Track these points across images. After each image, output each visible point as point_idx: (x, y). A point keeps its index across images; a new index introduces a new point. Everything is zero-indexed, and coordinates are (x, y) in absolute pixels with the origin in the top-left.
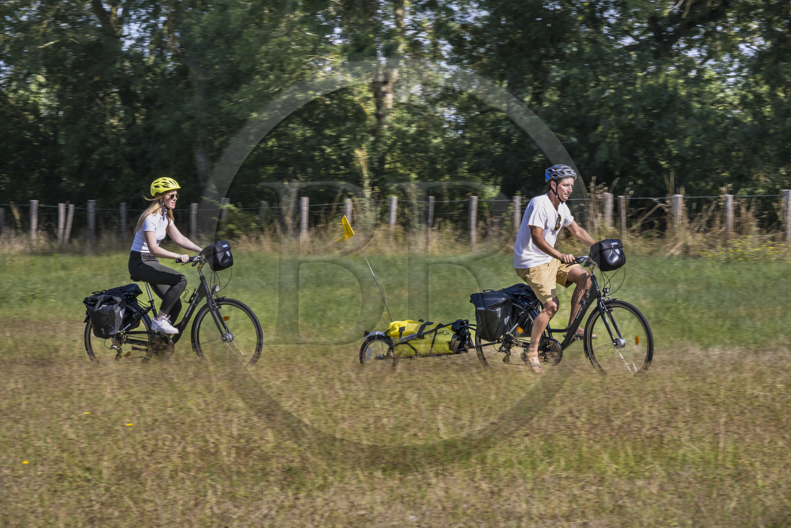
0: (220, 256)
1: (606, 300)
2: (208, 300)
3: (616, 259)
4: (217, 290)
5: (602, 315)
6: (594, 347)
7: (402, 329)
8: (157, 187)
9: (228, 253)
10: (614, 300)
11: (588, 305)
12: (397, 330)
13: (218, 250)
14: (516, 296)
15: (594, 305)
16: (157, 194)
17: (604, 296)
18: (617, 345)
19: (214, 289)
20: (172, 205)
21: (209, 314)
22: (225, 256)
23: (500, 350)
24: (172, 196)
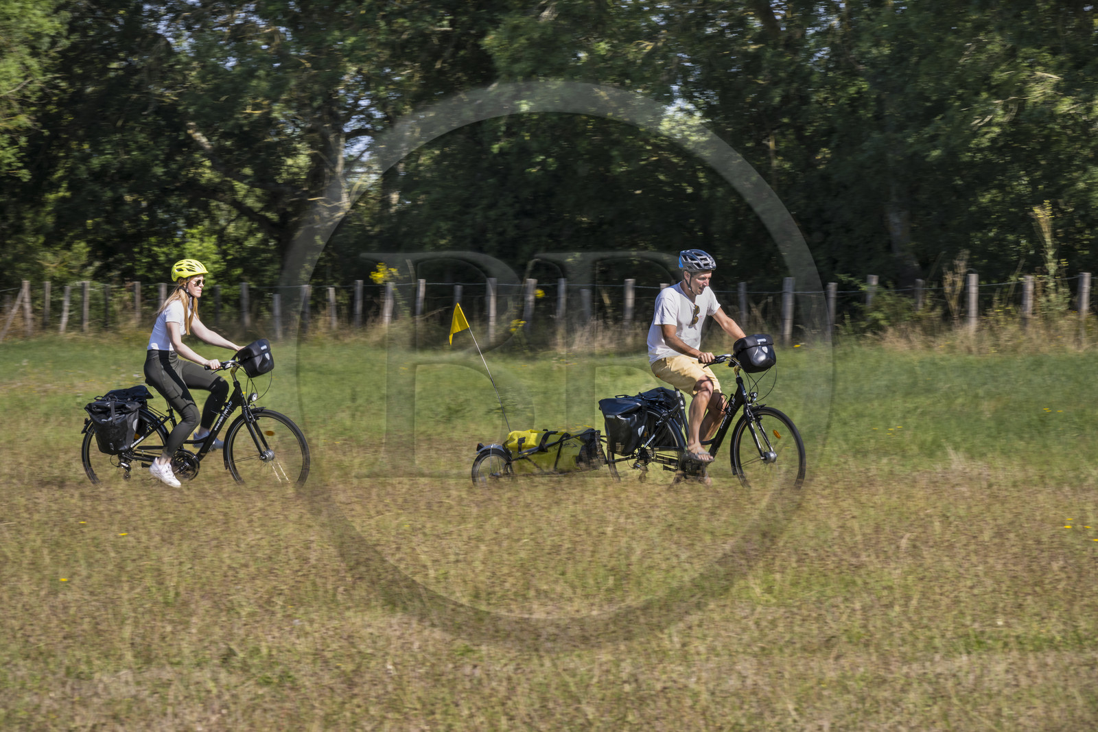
0: (258, 361)
1: (754, 406)
2: (243, 411)
3: (762, 358)
4: (254, 398)
5: (749, 424)
6: (742, 462)
7: (522, 440)
8: (180, 270)
9: (267, 356)
10: (762, 406)
11: (734, 412)
12: (516, 441)
13: (255, 353)
14: (653, 402)
15: (740, 413)
16: (180, 278)
17: (751, 401)
18: (766, 459)
19: (250, 398)
20: (197, 292)
21: (244, 427)
22: (264, 360)
23: (635, 467)
24: (198, 282)
